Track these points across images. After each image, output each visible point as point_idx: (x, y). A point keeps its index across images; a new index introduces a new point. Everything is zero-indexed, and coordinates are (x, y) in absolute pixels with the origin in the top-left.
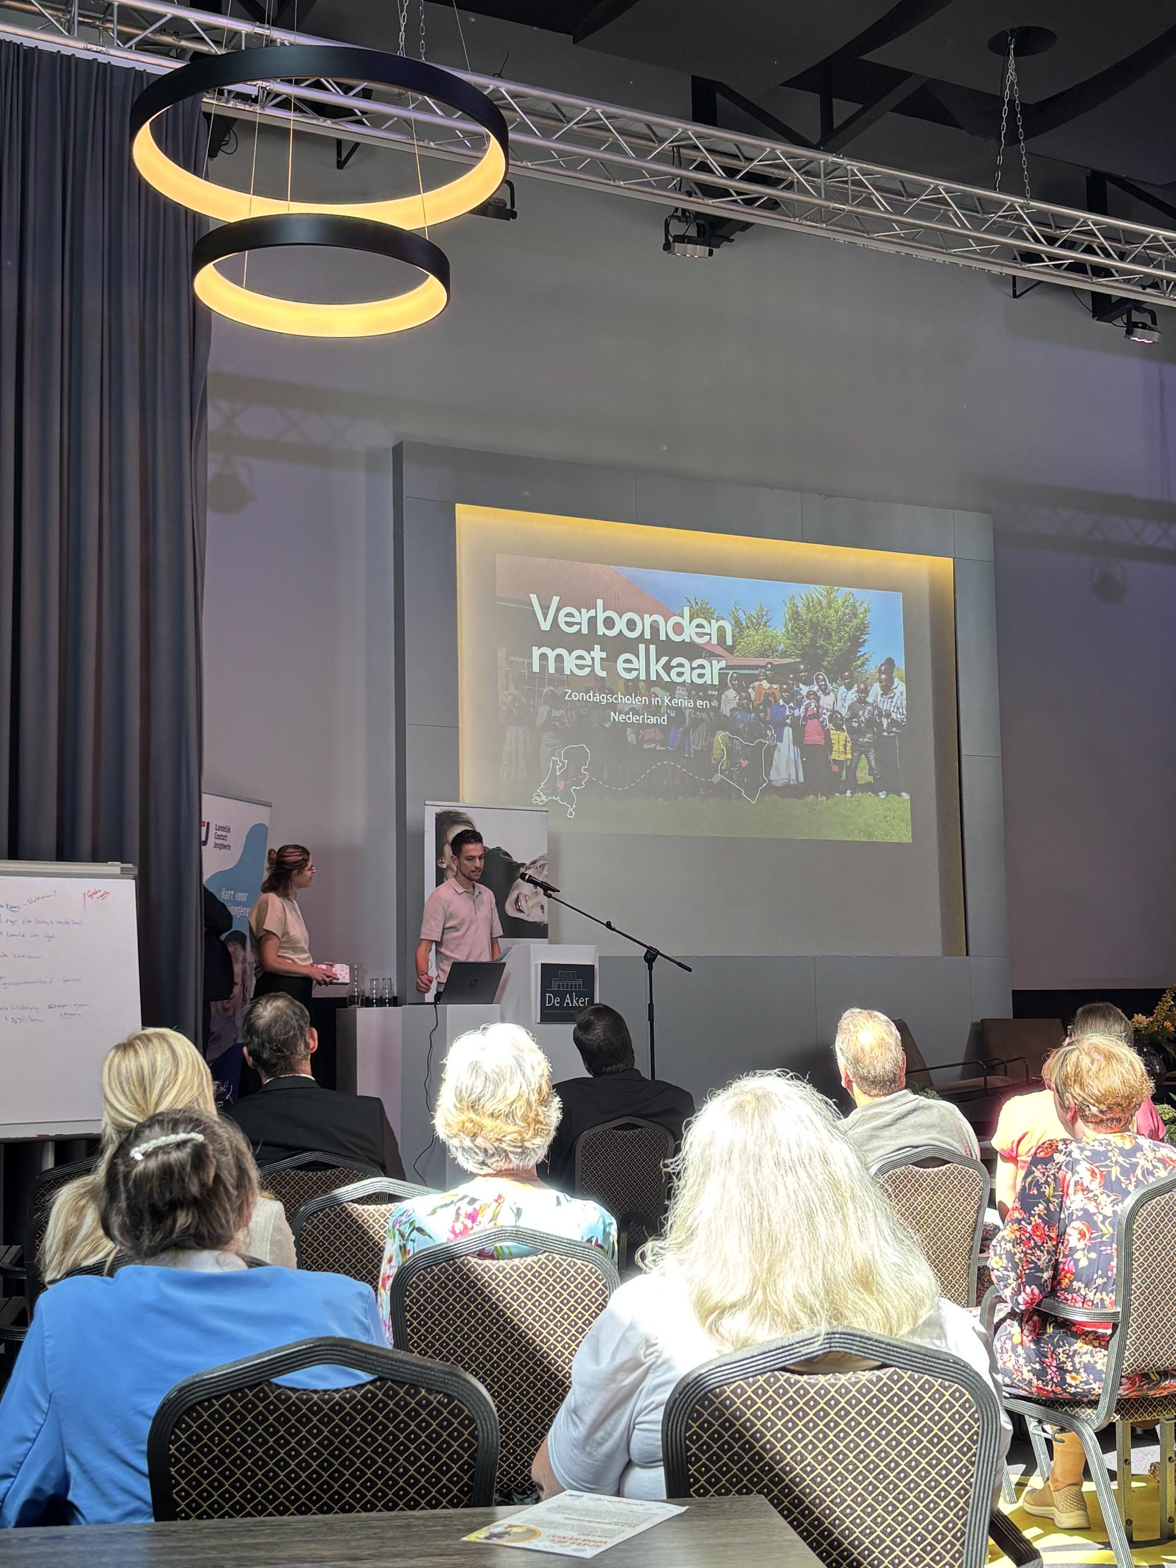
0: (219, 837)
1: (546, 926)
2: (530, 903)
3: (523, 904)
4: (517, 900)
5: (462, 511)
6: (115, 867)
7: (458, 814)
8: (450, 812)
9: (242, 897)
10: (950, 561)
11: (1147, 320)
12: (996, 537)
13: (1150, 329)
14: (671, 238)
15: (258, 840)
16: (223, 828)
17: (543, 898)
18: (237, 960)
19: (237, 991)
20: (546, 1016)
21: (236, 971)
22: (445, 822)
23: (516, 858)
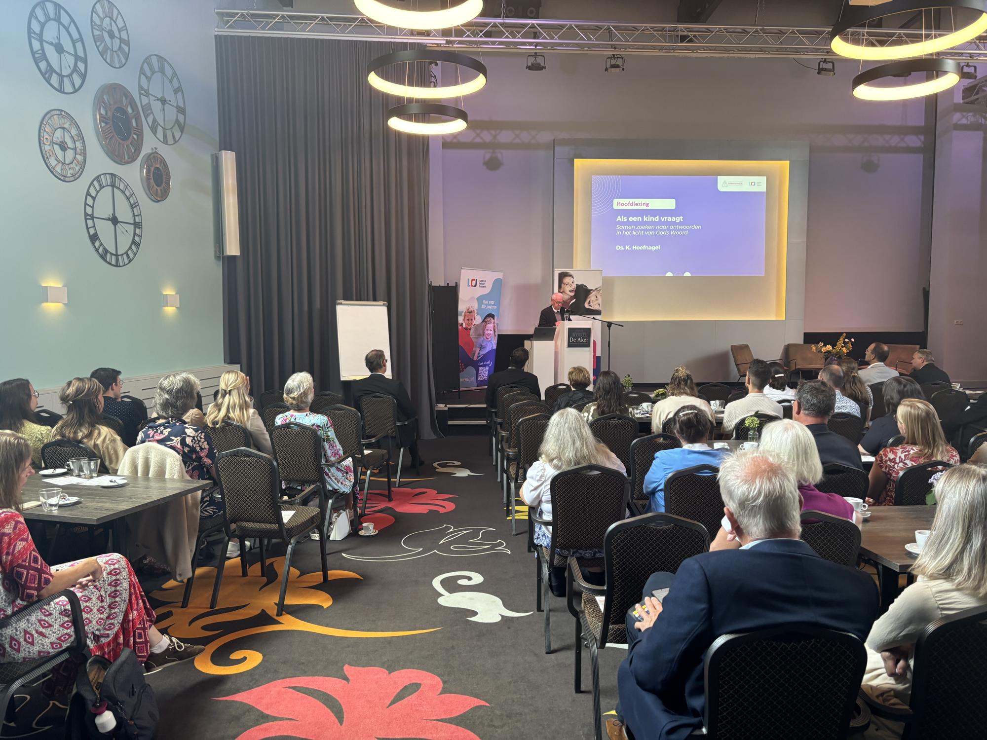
0: (481, 284)
1: (600, 311)
2: (594, 303)
3: (591, 304)
4: (589, 302)
5: (577, 161)
6: (381, 303)
7: (567, 273)
8: (564, 272)
9: (492, 302)
10: (787, 163)
11: (829, 66)
12: (812, 150)
13: (829, 70)
14: (608, 66)
15: (498, 283)
16: (483, 281)
17: (600, 301)
18: (491, 323)
19: (492, 332)
20: (570, 345)
21: (490, 326)
22: (562, 276)
23: (589, 287)
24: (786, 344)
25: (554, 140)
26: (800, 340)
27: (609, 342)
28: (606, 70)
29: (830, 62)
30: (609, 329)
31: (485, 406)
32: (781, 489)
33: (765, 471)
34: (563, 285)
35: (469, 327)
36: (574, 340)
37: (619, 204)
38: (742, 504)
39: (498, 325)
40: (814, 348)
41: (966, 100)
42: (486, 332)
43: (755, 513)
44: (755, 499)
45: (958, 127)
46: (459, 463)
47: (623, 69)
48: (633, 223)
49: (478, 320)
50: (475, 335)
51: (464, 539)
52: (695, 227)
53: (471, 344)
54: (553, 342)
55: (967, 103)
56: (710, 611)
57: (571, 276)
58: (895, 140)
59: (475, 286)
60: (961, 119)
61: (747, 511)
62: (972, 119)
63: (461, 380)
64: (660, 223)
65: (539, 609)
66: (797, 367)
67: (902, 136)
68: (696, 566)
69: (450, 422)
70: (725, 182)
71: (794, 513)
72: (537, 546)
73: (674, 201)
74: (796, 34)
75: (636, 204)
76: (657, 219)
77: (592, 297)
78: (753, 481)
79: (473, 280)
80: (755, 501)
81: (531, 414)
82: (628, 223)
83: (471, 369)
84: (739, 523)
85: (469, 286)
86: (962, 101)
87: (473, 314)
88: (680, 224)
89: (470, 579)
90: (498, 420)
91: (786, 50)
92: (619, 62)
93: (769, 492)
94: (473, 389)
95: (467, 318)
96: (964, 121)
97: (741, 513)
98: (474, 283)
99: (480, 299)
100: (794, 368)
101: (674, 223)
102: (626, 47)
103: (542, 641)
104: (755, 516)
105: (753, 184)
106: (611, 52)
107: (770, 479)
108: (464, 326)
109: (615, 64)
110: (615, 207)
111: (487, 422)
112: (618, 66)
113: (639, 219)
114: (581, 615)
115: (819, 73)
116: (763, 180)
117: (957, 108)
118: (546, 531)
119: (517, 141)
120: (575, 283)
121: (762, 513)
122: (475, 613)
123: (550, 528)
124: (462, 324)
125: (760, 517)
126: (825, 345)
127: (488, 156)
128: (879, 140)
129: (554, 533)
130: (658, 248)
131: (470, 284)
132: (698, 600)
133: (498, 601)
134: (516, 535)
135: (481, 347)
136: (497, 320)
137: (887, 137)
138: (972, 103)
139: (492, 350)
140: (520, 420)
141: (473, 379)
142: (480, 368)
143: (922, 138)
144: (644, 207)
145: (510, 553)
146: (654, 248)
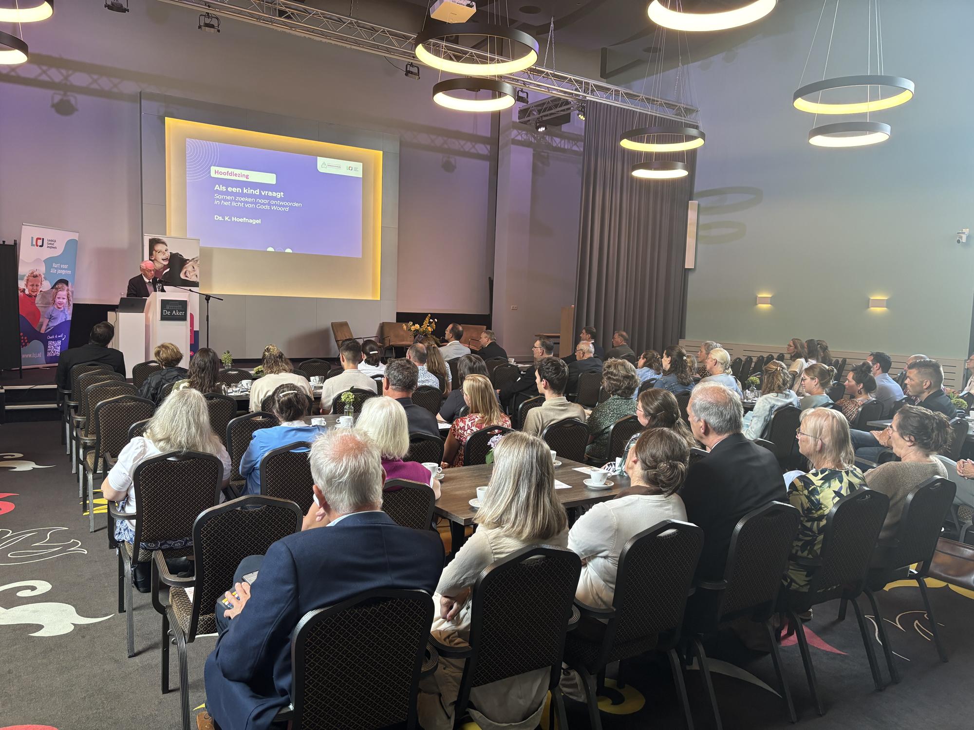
0: (50, 244)
1: (198, 283)
2: (191, 274)
3: (188, 274)
4: (185, 273)
5: (169, 120)
7: (159, 240)
8: (155, 239)
9: (66, 266)
10: (381, 153)
11: (415, 70)
12: (402, 144)
13: (415, 74)
14: (202, 24)
15: (72, 246)
16: (52, 241)
17: (197, 272)
18: (63, 290)
19: (65, 301)
20: (164, 318)
21: (63, 294)
22: (153, 242)
23: (185, 257)
24: (381, 322)
25: (140, 93)
26: (393, 320)
27: (208, 316)
28: (200, 27)
29: (415, 66)
30: (208, 302)
31: (55, 386)
32: (366, 465)
33: (352, 449)
34: (154, 252)
35: (34, 294)
36: (168, 313)
37: (215, 172)
38: (329, 481)
39: (73, 293)
40: (405, 327)
41: (521, 120)
42: (57, 300)
43: (341, 488)
44: (341, 475)
45: (515, 142)
46: (21, 455)
47: (219, 31)
48: (232, 194)
49: (46, 286)
50: (42, 303)
51: (26, 544)
52: (296, 205)
53: (37, 314)
54: (143, 314)
55: (522, 123)
56: (297, 591)
57: (164, 243)
58: (468, 146)
59: (41, 246)
60: (517, 136)
61: (334, 488)
62: (525, 137)
63: (23, 356)
64: (260, 196)
65: (121, 609)
66: (391, 344)
67: (473, 144)
68: (284, 549)
69: (8, 407)
70: (324, 163)
71: (377, 487)
72: (119, 542)
73: (274, 176)
74: (387, 34)
75: (236, 175)
76: (257, 192)
77: (188, 267)
78: (340, 459)
79: (38, 239)
80: (341, 478)
81: (115, 396)
82: (227, 193)
83: (37, 344)
84: (327, 500)
85: (32, 245)
86: (518, 121)
87: (39, 278)
88: (281, 199)
89: (33, 588)
90: (72, 404)
91: (378, 47)
92: (214, 22)
93: (355, 469)
94: (40, 366)
95: (30, 283)
96: (519, 138)
97: (329, 489)
98: (39, 243)
99: (49, 262)
100: (388, 345)
101: (275, 198)
102: (222, 8)
103: (125, 645)
104: (341, 492)
105: (351, 168)
106: (205, 10)
107: (356, 457)
108: (27, 292)
109: (209, 24)
110: (213, 174)
111: (58, 405)
112: (212, 26)
113: (238, 190)
114: (168, 611)
115: (406, 75)
116: (359, 166)
117: (514, 126)
118: (129, 524)
119: (95, 86)
120: (169, 251)
121: (347, 490)
122: (40, 627)
123: (134, 522)
124: (24, 289)
125: (345, 492)
126: (414, 324)
127: (57, 98)
128: (456, 144)
129: (138, 527)
130: (259, 221)
131: (34, 243)
132: (285, 582)
133: (71, 609)
134: (95, 531)
135: (51, 318)
136: (72, 287)
137: (462, 142)
138: (525, 123)
139: (66, 321)
140: (99, 403)
141: (41, 355)
142: (50, 343)
143: (489, 147)
144: (244, 179)
145: (86, 553)
146: (254, 222)
